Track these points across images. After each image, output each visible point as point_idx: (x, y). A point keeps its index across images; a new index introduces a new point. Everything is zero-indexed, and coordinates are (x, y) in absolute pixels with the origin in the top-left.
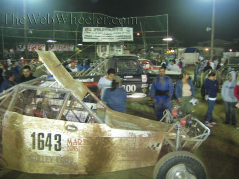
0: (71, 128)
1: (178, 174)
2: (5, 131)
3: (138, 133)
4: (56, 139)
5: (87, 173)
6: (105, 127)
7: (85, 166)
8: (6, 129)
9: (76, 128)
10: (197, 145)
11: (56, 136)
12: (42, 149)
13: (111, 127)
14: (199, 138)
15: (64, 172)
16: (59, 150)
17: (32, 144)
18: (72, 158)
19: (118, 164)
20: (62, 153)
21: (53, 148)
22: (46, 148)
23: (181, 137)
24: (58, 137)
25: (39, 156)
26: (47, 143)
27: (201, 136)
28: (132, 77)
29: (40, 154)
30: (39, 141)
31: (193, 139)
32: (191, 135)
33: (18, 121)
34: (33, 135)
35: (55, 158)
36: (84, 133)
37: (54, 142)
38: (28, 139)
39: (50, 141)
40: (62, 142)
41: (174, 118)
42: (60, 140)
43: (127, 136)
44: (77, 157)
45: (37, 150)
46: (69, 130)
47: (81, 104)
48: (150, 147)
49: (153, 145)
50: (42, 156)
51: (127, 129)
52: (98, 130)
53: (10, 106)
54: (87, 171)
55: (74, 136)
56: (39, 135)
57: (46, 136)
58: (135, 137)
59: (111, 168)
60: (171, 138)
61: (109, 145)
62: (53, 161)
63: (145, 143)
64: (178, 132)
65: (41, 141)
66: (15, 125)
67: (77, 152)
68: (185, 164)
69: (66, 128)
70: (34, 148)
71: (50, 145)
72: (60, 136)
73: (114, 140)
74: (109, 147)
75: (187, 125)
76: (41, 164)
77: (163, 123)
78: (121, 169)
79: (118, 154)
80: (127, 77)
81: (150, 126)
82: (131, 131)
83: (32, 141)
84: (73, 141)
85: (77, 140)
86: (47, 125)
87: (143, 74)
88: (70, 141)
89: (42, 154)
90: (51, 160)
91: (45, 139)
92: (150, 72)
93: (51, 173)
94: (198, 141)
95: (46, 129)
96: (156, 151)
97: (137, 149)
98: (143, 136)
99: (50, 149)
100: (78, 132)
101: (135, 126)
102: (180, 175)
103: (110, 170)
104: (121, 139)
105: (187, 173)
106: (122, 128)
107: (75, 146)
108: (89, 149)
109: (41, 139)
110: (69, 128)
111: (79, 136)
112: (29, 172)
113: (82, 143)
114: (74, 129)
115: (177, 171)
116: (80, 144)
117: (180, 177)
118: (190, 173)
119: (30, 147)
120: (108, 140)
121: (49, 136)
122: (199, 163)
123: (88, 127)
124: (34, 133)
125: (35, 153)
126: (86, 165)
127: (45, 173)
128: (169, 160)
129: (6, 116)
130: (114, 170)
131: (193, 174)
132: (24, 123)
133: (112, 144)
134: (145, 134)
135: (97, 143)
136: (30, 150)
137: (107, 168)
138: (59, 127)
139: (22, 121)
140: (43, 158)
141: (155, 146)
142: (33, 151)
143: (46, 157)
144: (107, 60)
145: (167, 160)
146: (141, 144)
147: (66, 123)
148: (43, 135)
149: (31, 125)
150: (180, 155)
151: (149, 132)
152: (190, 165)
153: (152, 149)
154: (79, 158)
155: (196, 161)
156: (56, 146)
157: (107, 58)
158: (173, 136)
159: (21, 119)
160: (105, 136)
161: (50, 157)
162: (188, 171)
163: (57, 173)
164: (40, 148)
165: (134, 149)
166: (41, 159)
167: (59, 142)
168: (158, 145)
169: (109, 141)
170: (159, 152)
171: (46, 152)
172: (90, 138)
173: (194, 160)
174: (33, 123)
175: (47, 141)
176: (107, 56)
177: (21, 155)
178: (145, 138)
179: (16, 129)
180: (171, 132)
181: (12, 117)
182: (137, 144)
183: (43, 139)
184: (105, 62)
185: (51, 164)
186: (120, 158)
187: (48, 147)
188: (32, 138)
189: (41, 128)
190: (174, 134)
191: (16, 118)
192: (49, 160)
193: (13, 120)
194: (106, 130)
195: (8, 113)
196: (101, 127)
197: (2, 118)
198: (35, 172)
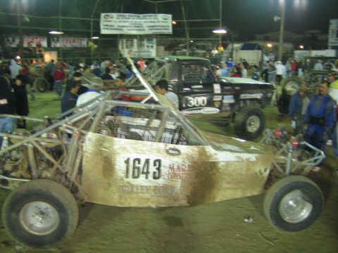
0: (173, 152)
1: (291, 202)
2: (87, 157)
3: (245, 156)
4: (155, 165)
5: (188, 205)
6: (210, 150)
7: (188, 197)
8: (89, 155)
9: (179, 151)
10: (307, 170)
11: (155, 162)
12: (137, 177)
13: (216, 150)
14: (310, 162)
15: (162, 203)
16: (158, 178)
17: (125, 172)
18: (173, 187)
19: (224, 193)
20: (161, 182)
21: (151, 176)
22: (142, 177)
23: (291, 161)
24: (157, 163)
25: (132, 186)
26: (143, 170)
27: (312, 159)
28: (201, 87)
29: (132, 183)
30: (134, 168)
31: (304, 163)
32: (300, 159)
33: (107, 144)
34: (127, 162)
35: (153, 188)
36: (189, 157)
37: (152, 169)
38: (120, 166)
39: (148, 168)
40: (162, 168)
41: (277, 139)
42: (160, 166)
43: (233, 160)
44: (179, 185)
45: (130, 179)
46: (171, 154)
47: (180, 122)
48: (258, 171)
49: (260, 171)
50: (137, 186)
51: (231, 151)
52: (203, 153)
53: (93, 127)
54: (189, 203)
55: (177, 160)
56: (135, 161)
57: (143, 162)
58: (243, 161)
59: (214, 197)
60: (279, 162)
61: (215, 171)
62: (150, 192)
63: (253, 168)
64: (290, 154)
65: (136, 168)
66: (103, 149)
67: (180, 181)
68: (301, 191)
69: (167, 152)
70: (127, 177)
71: (147, 173)
72: (159, 161)
73: (220, 165)
74: (214, 174)
76: (135, 195)
77: (264, 145)
78: (225, 199)
79: (224, 181)
80: (195, 87)
81: (252, 148)
83: (125, 169)
84: (176, 167)
85: (181, 166)
86: (144, 148)
87: (216, 83)
88: (171, 168)
89: (137, 183)
90: (148, 190)
91: (141, 166)
92: (224, 81)
93: (146, 205)
94: (309, 164)
95: (144, 154)
96: (263, 177)
97: (245, 175)
98: (251, 160)
99: (147, 178)
100: (181, 156)
102: (294, 203)
103: (214, 200)
104: (228, 164)
107: (177, 172)
108: (194, 176)
109: (137, 165)
110: (171, 151)
111: (184, 162)
112: (119, 206)
113: (187, 169)
114: (177, 152)
115: (291, 200)
116: (183, 170)
117: (294, 205)
118: (306, 201)
119: (123, 175)
120: (214, 165)
121: (147, 161)
123: (192, 150)
125: (129, 183)
126: (189, 194)
127: (139, 206)
128: (285, 186)
129: (89, 139)
130: (218, 200)
131: (309, 202)
132: (116, 147)
133: (218, 169)
134: (253, 157)
135: (202, 169)
136: (122, 179)
137: (210, 197)
138: (158, 151)
139: (113, 144)
140: (137, 189)
141: (262, 171)
142: (125, 180)
143: (142, 186)
144: (169, 64)
145: (283, 186)
146: (248, 169)
147: (166, 146)
148: (139, 161)
149: (125, 149)
150: (297, 180)
151: (257, 155)
152: (307, 191)
153: (259, 174)
154: (181, 186)
156: (154, 173)
157: (169, 62)
158: (281, 160)
160: (211, 161)
161: (146, 187)
162: (304, 198)
163: (153, 206)
164: (134, 177)
165: (241, 175)
166: (135, 190)
167: (159, 169)
168: (265, 171)
169: (215, 166)
170: (266, 178)
171: (142, 180)
172: (195, 162)
174: (127, 146)
175: (144, 167)
176: (167, 59)
177: (110, 185)
178: (253, 162)
179: (105, 155)
180: (280, 155)
181: (98, 140)
182: (244, 169)
183: (139, 165)
184: (167, 67)
185: (147, 196)
186: (225, 185)
187: (145, 175)
188: (125, 165)
189: (137, 153)
190: (283, 157)
191: (104, 140)
192: (145, 191)
193: (100, 143)
194: (212, 153)
195: (91, 136)
196: (207, 150)
197: (83, 142)
198: (126, 205)
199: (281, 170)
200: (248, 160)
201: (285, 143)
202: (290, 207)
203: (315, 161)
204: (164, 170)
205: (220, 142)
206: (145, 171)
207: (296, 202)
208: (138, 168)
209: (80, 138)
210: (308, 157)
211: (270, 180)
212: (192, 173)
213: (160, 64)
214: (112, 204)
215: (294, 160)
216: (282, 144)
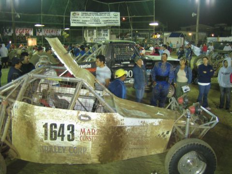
0: (85, 118)
1: (189, 161)
2: (15, 121)
3: (149, 121)
4: (68, 129)
5: (99, 163)
6: (117, 116)
7: (98, 156)
8: (16, 120)
9: (90, 118)
10: (204, 132)
11: (69, 126)
12: (55, 139)
13: (124, 116)
15: (77, 161)
16: (73, 140)
17: (44, 134)
18: (85, 148)
19: (131, 152)
20: (74, 143)
22: (59, 139)
23: (190, 125)
24: (71, 127)
25: (51, 146)
26: (59, 133)
27: (208, 124)
28: (129, 63)
29: (52, 144)
30: (51, 131)
31: (201, 127)
32: (198, 122)
33: (29, 111)
34: (45, 126)
35: (68, 148)
36: (99, 123)
37: (67, 132)
38: (40, 130)
39: (63, 132)
40: (75, 132)
41: (180, 105)
42: (73, 130)
43: (139, 125)
44: (91, 146)
45: (49, 141)
46: (83, 120)
48: (161, 134)
49: (163, 133)
50: (55, 147)
51: (138, 117)
52: (111, 120)
53: (19, 96)
54: (99, 160)
55: (88, 126)
56: (51, 125)
57: (58, 126)
58: (147, 125)
59: (123, 156)
60: (180, 126)
61: (122, 134)
62: (66, 151)
63: (156, 131)
64: (188, 119)
66: (26, 115)
67: (91, 142)
68: (197, 152)
69: (79, 118)
70: (46, 139)
71: (63, 136)
72: (73, 126)
73: (127, 129)
74: (121, 136)
75: (196, 113)
76: (54, 154)
77: (169, 110)
78: (132, 157)
79: (130, 142)
80: (124, 63)
81: (158, 113)
83: (44, 132)
84: (86, 131)
85: (91, 130)
86: (60, 115)
88: (83, 131)
89: (55, 144)
90: (64, 150)
91: (57, 130)
92: (147, 58)
93: (64, 163)
94: (205, 128)
95: (59, 119)
96: (166, 139)
98: (154, 124)
99: (62, 139)
100: (91, 122)
101: (144, 114)
102: (191, 162)
103: (122, 158)
104: (133, 128)
105: (198, 159)
106: (132, 116)
107: (88, 135)
108: (103, 139)
109: (54, 129)
110: (82, 118)
111: (93, 126)
112: (40, 163)
113: (96, 133)
114: (88, 118)
115: (188, 159)
116: (93, 134)
117: (191, 164)
118: (200, 160)
119: (43, 137)
120: (121, 129)
121: (62, 126)
122: (210, 150)
123: (101, 117)
124: (46, 124)
125: (48, 144)
126: (100, 154)
127: (58, 163)
128: (182, 148)
129: (16, 107)
130: (126, 158)
131: (204, 161)
132: (36, 114)
133: (125, 133)
134: (156, 122)
135: (110, 133)
136: (42, 141)
137: (119, 156)
138: (71, 117)
139: (34, 111)
140: (55, 149)
141: (165, 133)
142: (45, 141)
143: (58, 147)
144: (104, 46)
145: (180, 148)
146: (152, 132)
147: (79, 113)
148: (55, 126)
149: (43, 115)
150: (193, 143)
151: (160, 120)
152: (202, 152)
153: (162, 136)
155: (208, 148)
156: (69, 136)
157: (104, 44)
158: (182, 124)
159: (33, 109)
160: (118, 126)
161: (63, 147)
162: (199, 158)
163: (70, 163)
164: (52, 139)
165: (146, 137)
166: (54, 150)
167: (72, 132)
168: (168, 133)
169: (122, 130)
170: (168, 140)
171: (58, 142)
172: (104, 127)
173: (205, 147)
174: (45, 113)
175: (60, 131)
176: (104, 42)
177: (32, 145)
178: (156, 126)
179: (27, 120)
180: (180, 120)
181: (22, 107)
182: (149, 132)
183: (56, 129)
184: (102, 48)
185: (64, 155)
186: (131, 146)
187: (61, 138)
188: (44, 128)
189: (53, 119)
190: (183, 122)
191: (26, 108)
192: (62, 150)
193: (23, 110)
194: (119, 119)
195: (18, 104)
196: (115, 117)
197: (11, 109)
198: (47, 162)
199: (182, 133)
200: (152, 124)
201: (186, 109)
202: (188, 165)
203: (210, 125)
204: (77, 134)
206: (61, 134)
207: (193, 161)
208: (55, 132)
209: (7, 107)
210: (205, 121)
212: (101, 136)
214: (36, 162)
215: (192, 124)
216: (184, 110)
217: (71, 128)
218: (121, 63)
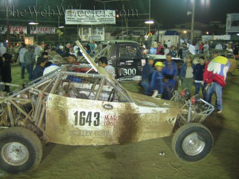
0: (108, 107)
1: (191, 141)
2: (48, 111)
3: (158, 109)
4: (95, 116)
5: (119, 144)
6: (134, 105)
7: (118, 138)
8: (50, 110)
9: (112, 106)
10: (203, 118)
11: (95, 114)
12: (84, 124)
13: (138, 105)
14: (205, 113)
15: (101, 143)
16: (98, 125)
17: (74, 121)
18: (108, 132)
19: (144, 135)
20: (100, 128)
21: (92, 123)
22: (86, 124)
23: (191, 112)
25: (80, 131)
26: (87, 120)
27: (206, 111)
28: (132, 61)
29: (81, 129)
30: (81, 118)
31: (200, 114)
32: (198, 111)
33: (62, 102)
34: (76, 114)
35: (94, 132)
36: (119, 111)
37: (93, 119)
38: (71, 117)
39: (90, 118)
40: (100, 118)
41: (182, 97)
42: (99, 117)
43: (150, 112)
44: (112, 130)
45: (78, 126)
46: (106, 108)
47: (114, 86)
48: (168, 120)
49: (170, 120)
50: (83, 131)
51: (149, 106)
52: (129, 108)
53: (52, 90)
54: (119, 142)
55: (111, 113)
56: (81, 113)
57: (87, 114)
58: (157, 113)
59: (137, 139)
61: (137, 120)
62: (92, 135)
63: (164, 118)
64: (190, 108)
65: (83, 119)
66: (60, 105)
67: (113, 127)
68: (198, 133)
69: (104, 107)
70: (76, 124)
71: (90, 122)
72: (99, 114)
73: (141, 116)
74: (137, 122)
75: (196, 103)
76: (82, 137)
77: (173, 102)
78: (145, 139)
79: (144, 127)
80: (128, 61)
81: (165, 104)
82: (154, 108)
83: (74, 119)
84: (109, 117)
85: (113, 117)
86: (88, 105)
87: (143, 59)
88: (107, 118)
89: (83, 129)
90: (91, 133)
91: (86, 117)
93: (90, 144)
94: (203, 115)
95: (87, 108)
96: (172, 124)
97: (158, 123)
98: (163, 112)
99: (90, 125)
100: (114, 110)
101: (153, 104)
102: (192, 142)
103: (137, 140)
104: (146, 115)
105: (199, 140)
106: (145, 106)
107: (111, 121)
108: (122, 123)
109: (83, 116)
110: (106, 107)
111: (115, 113)
112: (71, 145)
113: (117, 119)
114: (110, 107)
115: (191, 139)
116: (115, 119)
117: (193, 143)
118: (200, 140)
119: (73, 123)
120: (136, 116)
121: (90, 114)
122: (208, 132)
123: (121, 105)
124: (77, 112)
125: (77, 128)
126: (119, 136)
127: (85, 145)
128: (186, 130)
129: (49, 99)
130: (140, 140)
131: (203, 141)
132: (68, 104)
133: (140, 119)
134: (164, 110)
135: (128, 119)
136: (73, 126)
137: (135, 139)
138: (97, 106)
139: (66, 102)
141: (171, 120)
142: (75, 126)
143: (86, 131)
144: (110, 46)
145: (184, 130)
146: (161, 119)
147: (103, 103)
148: (84, 113)
149: (74, 105)
150: (194, 126)
151: (167, 109)
152: (201, 134)
153: (169, 122)
154: (113, 131)
155: (206, 130)
156: (95, 122)
157: (110, 44)
158: (184, 112)
159: (65, 100)
160: (134, 113)
161: (90, 131)
162: (199, 138)
163: (95, 144)
164: (81, 124)
165: (156, 122)
166: (82, 134)
167: (98, 119)
168: (173, 119)
169: (138, 117)
170: (174, 125)
171: (86, 127)
172: (124, 114)
173: (204, 129)
174: (76, 103)
175: (88, 118)
176: (109, 42)
177: (64, 130)
178: (164, 114)
179: (60, 109)
180: (183, 108)
181: (56, 99)
182: (158, 118)
183: (84, 116)
184: (108, 48)
185: (90, 137)
186: (145, 130)
187: (88, 123)
188: (75, 116)
189: (83, 108)
190: (185, 110)
191: (60, 99)
192: (89, 134)
193: (57, 101)
194: (135, 108)
195: (51, 96)
196: (132, 106)
197: (46, 100)
198: (76, 144)
199: (185, 119)
200: (161, 112)
201: (187, 100)
202: (190, 144)
203: (208, 113)
204: (102, 119)
205: (142, 100)
206: (88, 120)
207: (194, 141)
208: (84, 119)
209: (43, 98)
210: (203, 110)
211: (177, 126)
212: (121, 121)
213: (104, 46)
214: (66, 144)
215: (193, 112)
217: (97, 115)
218: (125, 62)
